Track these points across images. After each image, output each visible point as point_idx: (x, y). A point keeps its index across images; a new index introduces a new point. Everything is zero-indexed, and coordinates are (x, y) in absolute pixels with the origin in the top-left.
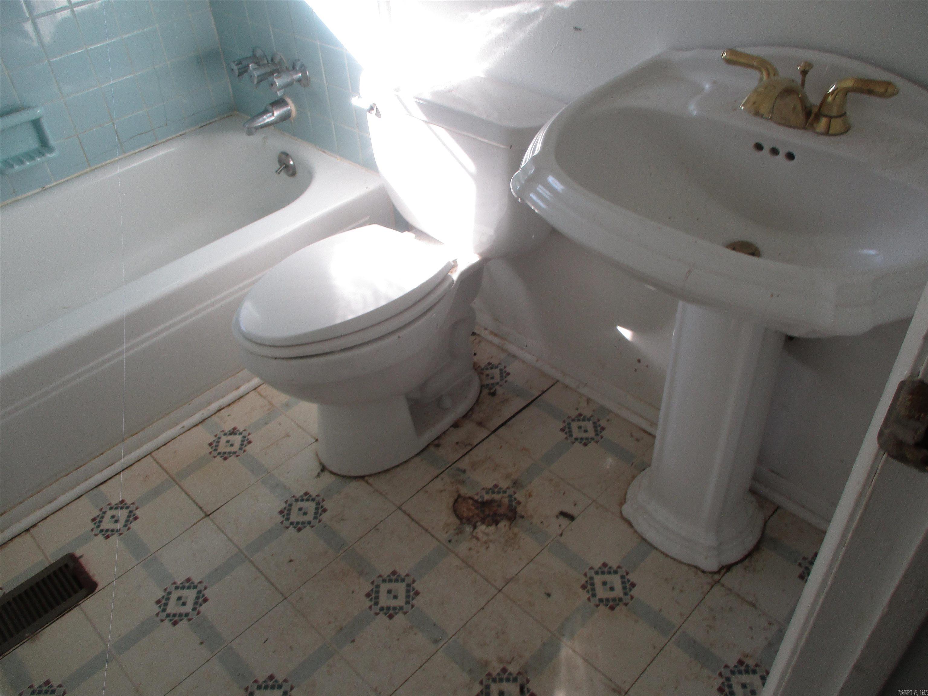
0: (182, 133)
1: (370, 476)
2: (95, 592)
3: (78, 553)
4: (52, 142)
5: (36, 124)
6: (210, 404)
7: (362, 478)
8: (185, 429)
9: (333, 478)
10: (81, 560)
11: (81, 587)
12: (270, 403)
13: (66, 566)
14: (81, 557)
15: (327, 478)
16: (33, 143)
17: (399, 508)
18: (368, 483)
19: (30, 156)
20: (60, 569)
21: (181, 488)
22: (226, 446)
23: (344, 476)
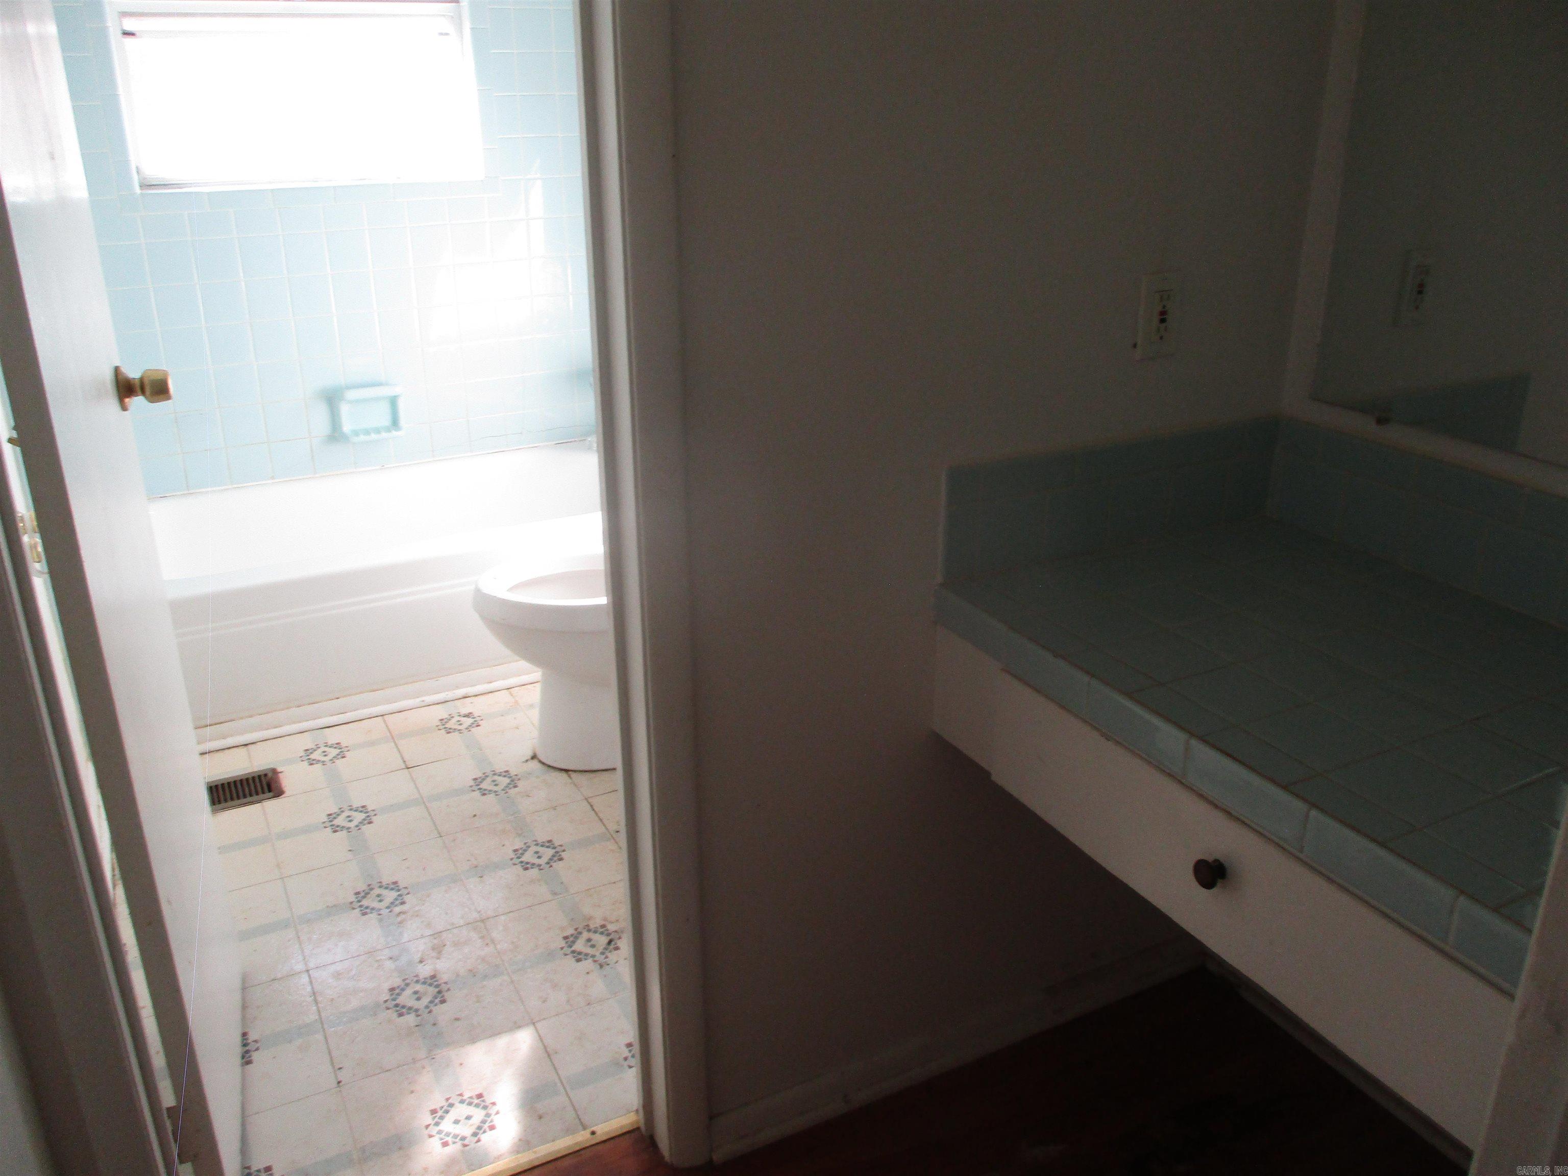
0: (536, 445)
1: (575, 771)
2: (281, 797)
3: (279, 769)
4: (402, 422)
5: (393, 401)
6: (457, 687)
7: (566, 771)
8: (423, 704)
9: (539, 765)
10: (280, 774)
11: (270, 791)
12: (516, 702)
13: (266, 775)
14: (280, 772)
15: (534, 764)
16: (386, 421)
17: (586, 799)
18: (569, 776)
19: (378, 431)
20: (259, 777)
21: (396, 744)
22: (455, 724)
23: (549, 766)
